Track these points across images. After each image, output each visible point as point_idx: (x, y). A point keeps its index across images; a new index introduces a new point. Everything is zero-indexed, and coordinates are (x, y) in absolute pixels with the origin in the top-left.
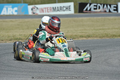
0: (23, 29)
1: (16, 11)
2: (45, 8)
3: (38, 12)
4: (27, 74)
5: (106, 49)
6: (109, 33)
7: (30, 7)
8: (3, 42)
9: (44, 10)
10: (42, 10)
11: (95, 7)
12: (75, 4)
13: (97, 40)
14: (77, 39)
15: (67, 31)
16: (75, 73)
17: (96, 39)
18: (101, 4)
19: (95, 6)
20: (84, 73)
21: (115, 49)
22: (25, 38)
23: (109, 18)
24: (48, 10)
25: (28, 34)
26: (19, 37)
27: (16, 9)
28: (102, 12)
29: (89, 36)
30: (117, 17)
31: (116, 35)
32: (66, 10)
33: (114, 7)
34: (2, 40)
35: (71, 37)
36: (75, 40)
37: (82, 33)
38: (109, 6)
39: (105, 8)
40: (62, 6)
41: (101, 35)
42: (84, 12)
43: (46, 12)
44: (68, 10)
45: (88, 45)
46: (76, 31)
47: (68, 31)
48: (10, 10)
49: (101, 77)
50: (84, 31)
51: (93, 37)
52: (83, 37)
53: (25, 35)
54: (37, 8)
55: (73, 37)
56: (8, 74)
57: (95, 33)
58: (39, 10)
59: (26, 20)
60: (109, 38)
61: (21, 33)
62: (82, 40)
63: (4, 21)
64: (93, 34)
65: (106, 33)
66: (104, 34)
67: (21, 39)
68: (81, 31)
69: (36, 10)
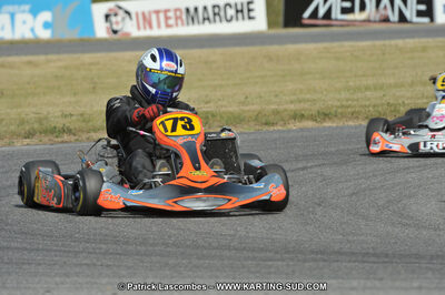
0: (75, 94)
1: (46, 25)
2: (157, 12)
3: (132, 29)
4: (95, 261)
6: (400, 102)
7: (99, 10)
9: (154, 17)
10: (146, 20)
11: (347, 4)
13: (355, 127)
14: (280, 128)
15: (242, 99)
16: (277, 253)
17: (351, 123)
20: (312, 252)
22: (83, 125)
23: (400, 42)
24: (167, 18)
25: (95, 109)
26: (59, 123)
27: (46, 16)
28: (375, 22)
29: (326, 116)
30: (429, 41)
32: (237, 18)
33: (419, 2)
35: (256, 119)
37: (300, 102)
39: (385, 7)
40: (222, 4)
41: (371, 109)
42: (306, 22)
43: (159, 26)
44: (243, 18)
45: (322, 149)
46: (276, 96)
47: (247, 98)
48: (24, 22)
49: (375, 265)
50: (308, 96)
51: (343, 116)
52: (303, 115)
53: (82, 115)
54: (127, 13)
55: (264, 121)
56: (23, 264)
57: (350, 102)
58: (134, 22)
59: (87, 58)
61: (69, 110)
62: (302, 130)
63: (2, 66)
64: (342, 106)
65: (392, 102)
66: (383, 105)
67: (69, 131)
68: (294, 94)
69: (123, 19)
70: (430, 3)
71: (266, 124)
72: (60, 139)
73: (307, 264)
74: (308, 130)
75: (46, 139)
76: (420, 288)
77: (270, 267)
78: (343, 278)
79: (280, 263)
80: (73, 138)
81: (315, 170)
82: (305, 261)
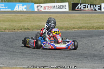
0: (30, 22)
1: (25, 8)
2: (47, 6)
3: (42, 9)
5: (92, 38)
7: (36, 5)
8: (15, 31)
9: (46, 7)
11: (84, 7)
12: (69, 4)
13: (85, 31)
18: (89, 5)
19: (84, 5)
21: (99, 38)
22: (31, 28)
23: (95, 14)
24: (49, 8)
25: (34, 25)
26: (27, 27)
27: (25, 6)
28: (90, 10)
29: (80, 28)
30: (100, 14)
31: (100, 27)
33: (99, 7)
34: (14, 30)
35: (66, 28)
36: (69, 31)
37: (75, 25)
38: (94, 6)
39: (92, 8)
40: (60, 5)
41: (89, 27)
42: (76, 10)
43: (47, 9)
44: (64, 8)
45: (79, 35)
46: (70, 24)
47: (64, 24)
48: (21, 7)
50: (76, 24)
51: (83, 28)
52: (75, 28)
53: (31, 26)
54: (41, 6)
55: (67, 29)
57: (84, 26)
59: (33, 15)
60: (94, 30)
61: (29, 25)
62: (75, 31)
63: (16, 16)
64: (83, 26)
65: (93, 26)
66: (91, 26)
67: (29, 29)
68: (74, 24)
69: (40, 8)
70: (101, 7)
71: (68, 29)
72: (27, 31)
73: (75, 58)
74: (76, 31)
75: (24, 30)
76: (97, 63)
77: (67, 58)
78: (82, 61)
79: (69, 57)
80: (29, 30)
81: (77, 39)
82: (74, 57)
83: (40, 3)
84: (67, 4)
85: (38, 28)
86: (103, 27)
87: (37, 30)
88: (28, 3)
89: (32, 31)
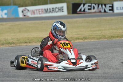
0: (15, 33)
1: (6, 14)
2: (37, 10)
3: (29, 15)
5: (104, 51)
6: (106, 34)
7: (20, 9)
9: (36, 12)
10: (33, 12)
11: (90, 8)
12: (68, 5)
13: (94, 41)
17: (92, 40)
18: (96, 4)
19: (89, 6)
21: (115, 51)
22: (18, 41)
23: (105, 18)
24: (39, 12)
26: (11, 41)
27: (5, 11)
28: (97, 12)
29: (85, 38)
30: (113, 18)
31: (114, 35)
32: (59, 12)
33: (110, 7)
37: (78, 34)
38: (104, 6)
39: (100, 8)
40: (54, 7)
41: (98, 36)
42: (78, 12)
43: (37, 14)
44: (61, 12)
45: (85, 48)
46: (71, 33)
50: (80, 33)
51: (90, 38)
52: (79, 39)
53: (17, 39)
54: (28, 10)
56: (3, 80)
57: (92, 35)
58: (30, 12)
59: (17, 23)
60: (106, 40)
61: (14, 37)
62: (79, 42)
64: (90, 36)
65: (104, 34)
66: (101, 35)
67: (14, 43)
68: (76, 32)
69: (27, 12)
70: (112, 7)
72: (11, 46)
74: (81, 42)
75: (7, 46)
80: (15, 45)
83: (26, 6)
84: (64, 5)
85: (27, 41)
86: (119, 34)
87: (25, 44)
88: (9, 7)
89: (19, 45)
